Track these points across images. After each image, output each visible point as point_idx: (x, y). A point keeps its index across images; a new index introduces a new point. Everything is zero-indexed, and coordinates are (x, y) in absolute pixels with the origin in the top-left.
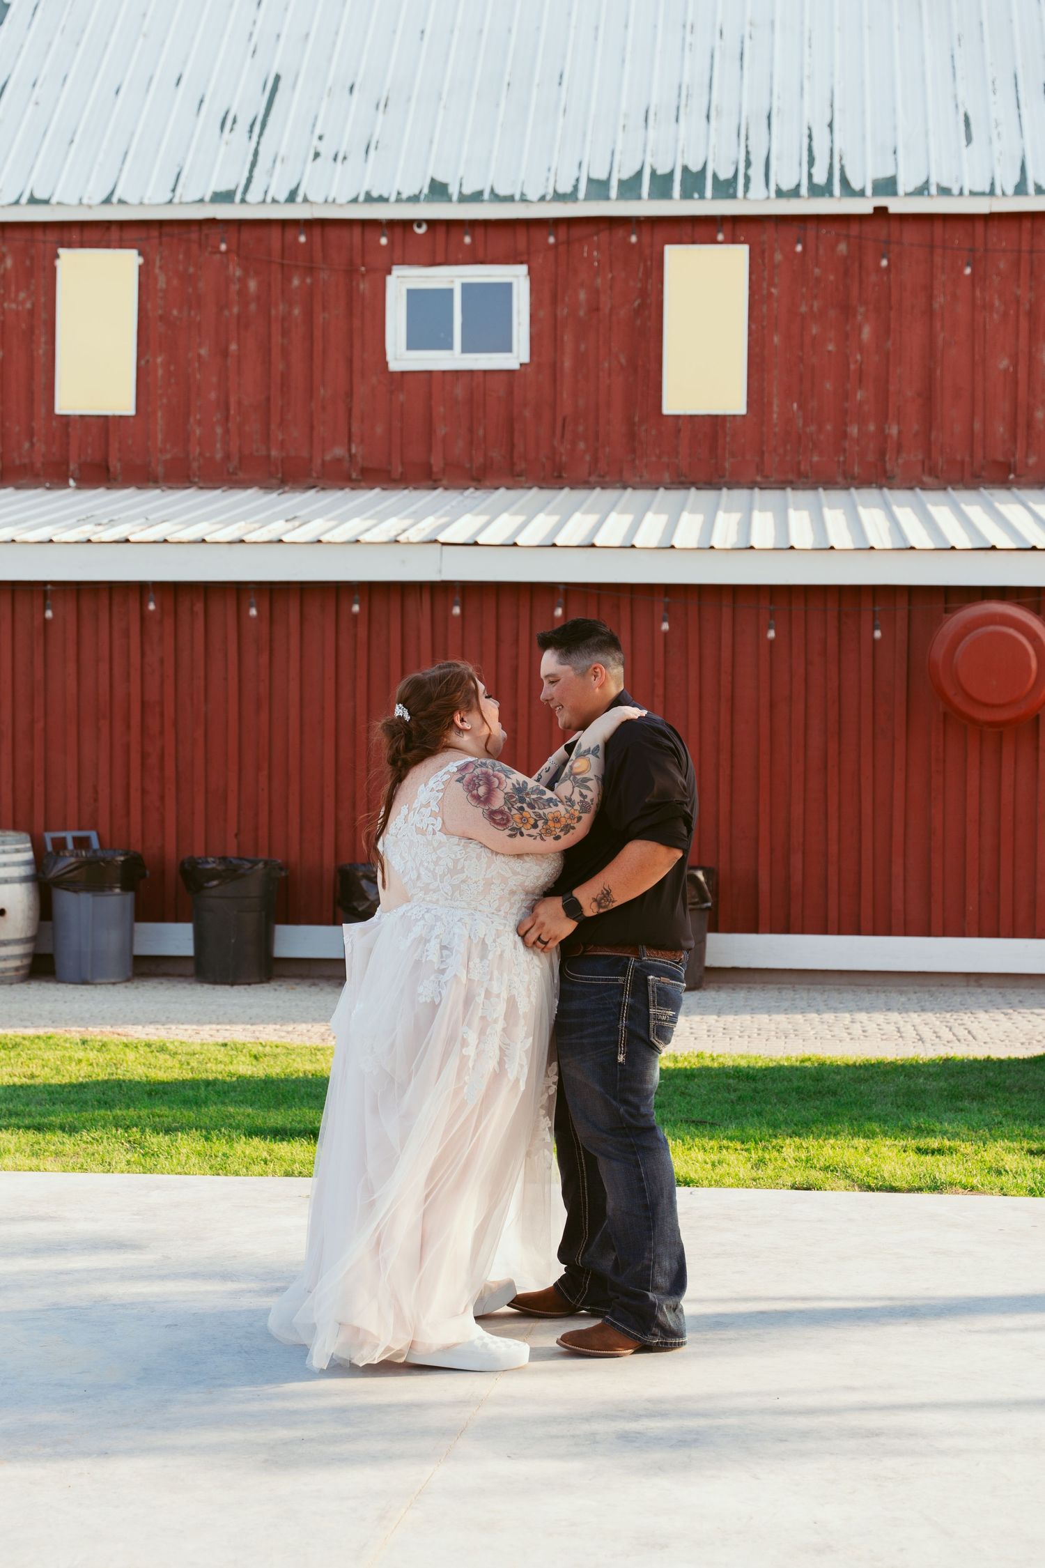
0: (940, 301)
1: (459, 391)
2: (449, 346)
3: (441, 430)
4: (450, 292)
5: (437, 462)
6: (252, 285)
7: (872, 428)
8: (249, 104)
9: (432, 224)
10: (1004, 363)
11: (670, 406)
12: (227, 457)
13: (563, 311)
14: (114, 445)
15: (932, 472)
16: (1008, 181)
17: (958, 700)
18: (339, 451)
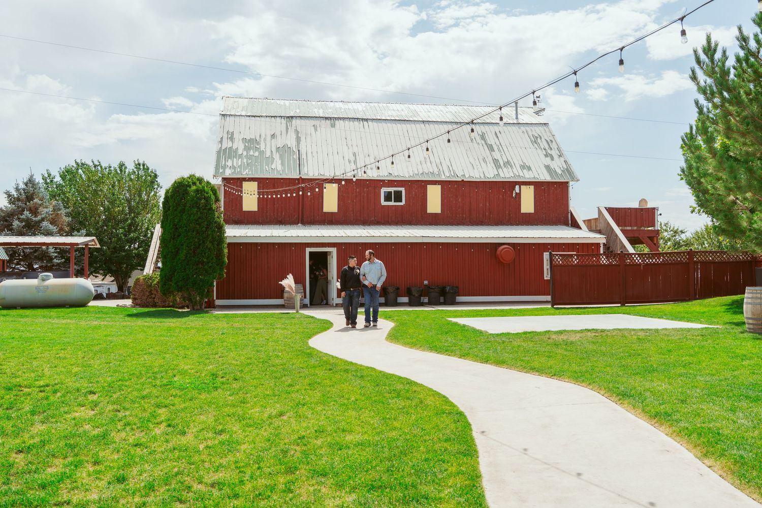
0: (471, 195)
1: (393, 209)
2: (392, 201)
3: (390, 215)
4: (392, 192)
5: (390, 220)
6: (358, 190)
7: (461, 215)
8: (352, 159)
9: (389, 180)
10: (481, 205)
11: (429, 211)
12: (354, 220)
13: (410, 196)
14: (333, 218)
15: (471, 223)
16: (482, 176)
17: (501, 260)
18: (373, 219)
